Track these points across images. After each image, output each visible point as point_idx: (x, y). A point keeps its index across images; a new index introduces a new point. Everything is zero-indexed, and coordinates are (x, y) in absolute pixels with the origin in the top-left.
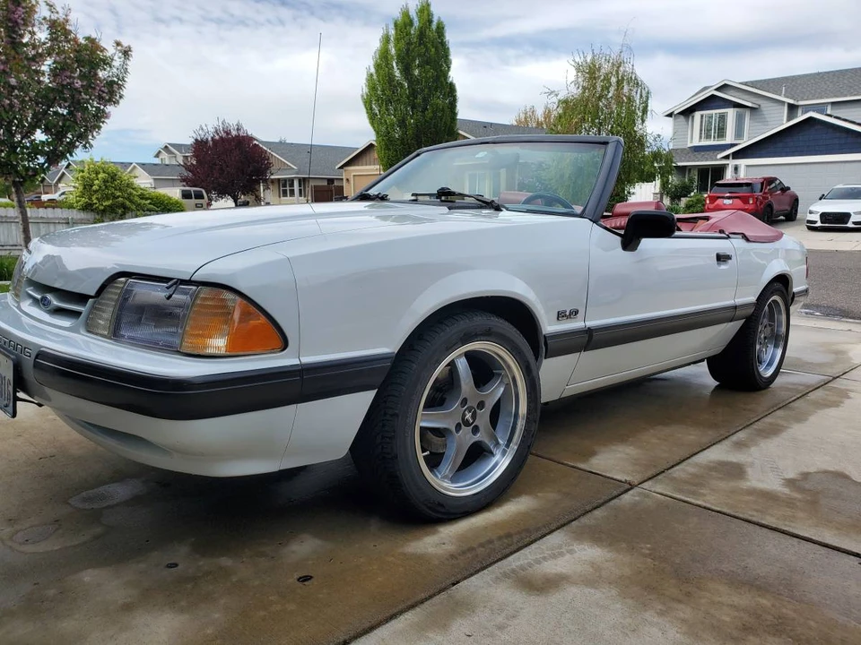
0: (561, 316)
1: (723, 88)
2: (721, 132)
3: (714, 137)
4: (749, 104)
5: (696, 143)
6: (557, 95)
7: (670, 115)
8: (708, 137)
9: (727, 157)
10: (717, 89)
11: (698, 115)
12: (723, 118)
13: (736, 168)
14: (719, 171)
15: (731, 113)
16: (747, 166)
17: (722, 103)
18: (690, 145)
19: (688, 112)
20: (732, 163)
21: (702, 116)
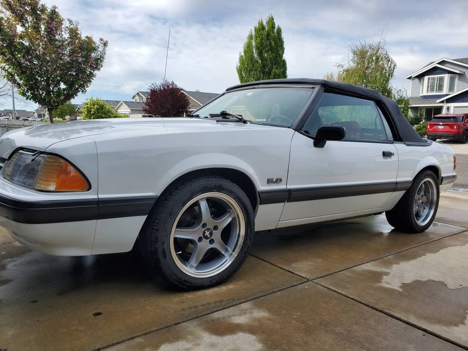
0: (270, 181)
1: (443, 63)
2: (440, 88)
3: (436, 91)
4: (458, 72)
5: (425, 94)
6: (343, 67)
7: (410, 78)
8: (432, 90)
9: (442, 102)
10: (438, 64)
11: (426, 78)
12: (442, 79)
13: (448, 108)
14: (439, 110)
15: (446, 77)
16: (455, 107)
17: (442, 71)
18: (421, 95)
19: (420, 77)
20: (445, 105)
21: (429, 79)
